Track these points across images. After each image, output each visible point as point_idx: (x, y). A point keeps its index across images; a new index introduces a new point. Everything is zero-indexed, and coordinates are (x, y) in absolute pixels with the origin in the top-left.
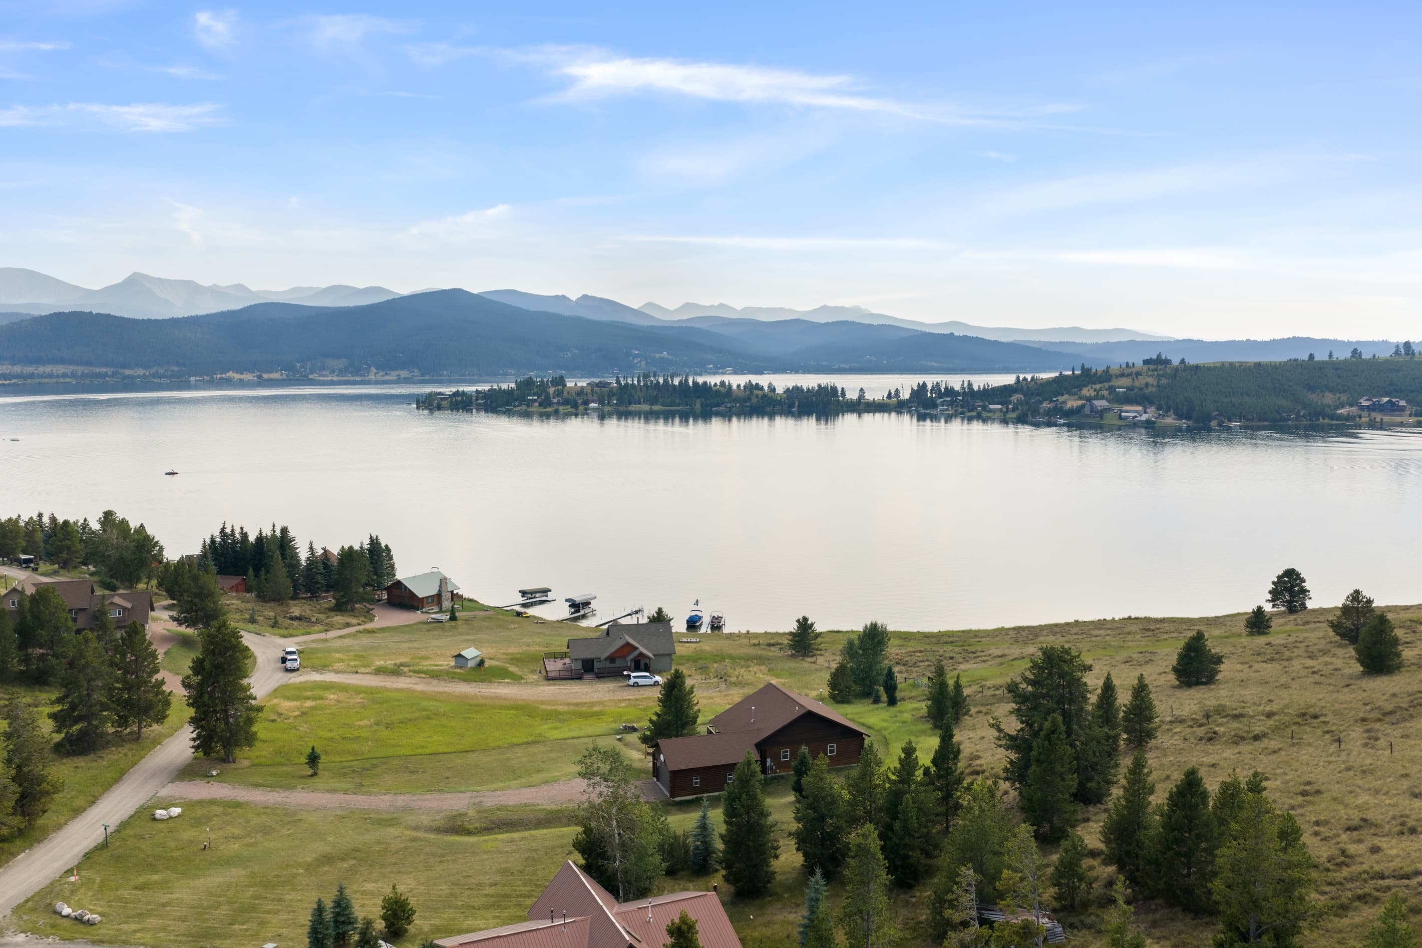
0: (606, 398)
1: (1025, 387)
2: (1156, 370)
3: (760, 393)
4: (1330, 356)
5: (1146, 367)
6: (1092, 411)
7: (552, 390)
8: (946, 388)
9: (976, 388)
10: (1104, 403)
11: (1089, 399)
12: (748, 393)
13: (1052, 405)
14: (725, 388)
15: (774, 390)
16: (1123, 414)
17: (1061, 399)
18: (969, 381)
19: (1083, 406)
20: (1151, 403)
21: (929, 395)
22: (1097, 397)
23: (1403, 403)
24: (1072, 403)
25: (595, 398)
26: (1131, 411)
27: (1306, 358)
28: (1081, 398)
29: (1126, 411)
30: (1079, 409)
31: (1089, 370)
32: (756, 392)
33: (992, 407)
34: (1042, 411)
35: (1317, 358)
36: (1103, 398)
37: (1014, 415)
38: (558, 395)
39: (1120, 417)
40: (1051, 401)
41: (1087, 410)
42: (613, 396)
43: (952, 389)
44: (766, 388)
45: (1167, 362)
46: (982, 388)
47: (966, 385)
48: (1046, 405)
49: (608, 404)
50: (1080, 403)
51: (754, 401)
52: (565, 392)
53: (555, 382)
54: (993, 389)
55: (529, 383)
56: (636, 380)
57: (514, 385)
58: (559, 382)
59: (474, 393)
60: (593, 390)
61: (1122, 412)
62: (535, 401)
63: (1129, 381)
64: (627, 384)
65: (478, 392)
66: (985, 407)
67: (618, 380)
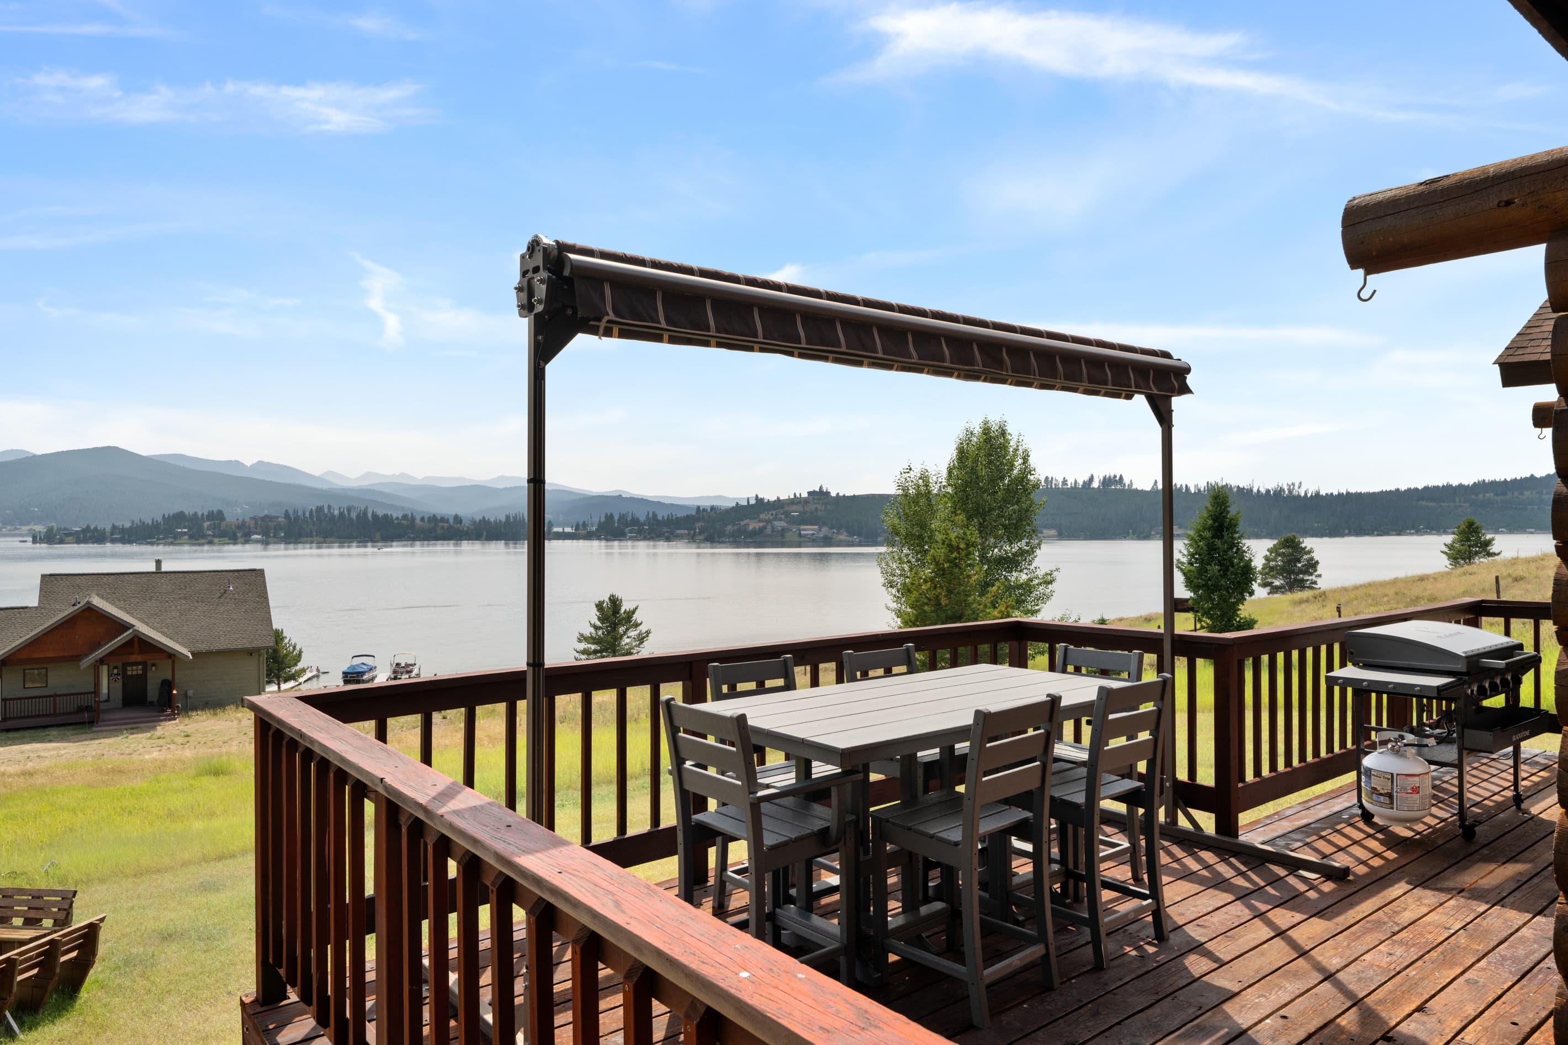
0: (272, 531)
1: (706, 517)
2: (820, 499)
3: (446, 525)
5: (811, 498)
6: (773, 531)
7: (206, 524)
8: (633, 518)
9: (660, 518)
10: (783, 524)
11: (768, 521)
12: (433, 524)
13: (736, 527)
14: (408, 520)
15: (461, 521)
16: (802, 532)
17: (742, 523)
18: (654, 512)
19: (764, 528)
20: (824, 524)
21: (616, 525)
22: (775, 519)
24: (753, 525)
25: (259, 530)
26: (808, 530)
28: (760, 521)
29: (805, 530)
30: (762, 530)
31: (762, 500)
32: (441, 524)
33: (679, 532)
34: (727, 532)
36: (781, 520)
37: (702, 537)
38: (214, 528)
39: (800, 535)
40: (734, 525)
41: (769, 531)
42: (281, 529)
43: (638, 520)
44: (451, 521)
45: (828, 493)
46: (666, 518)
47: (651, 515)
48: (729, 528)
49: (274, 536)
50: (761, 524)
51: (440, 532)
52: (223, 525)
53: (211, 516)
54: (677, 519)
55: (179, 518)
56: (307, 514)
57: (160, 519)
58: (217, 517)
59: (108, 528)
60: (256, 524)
61: (800, 530)
62: (185, 533)
63: (800, 508)
64: (297, 518)
65: (114, 527)
66: (672, 533)
67: (287, 515)
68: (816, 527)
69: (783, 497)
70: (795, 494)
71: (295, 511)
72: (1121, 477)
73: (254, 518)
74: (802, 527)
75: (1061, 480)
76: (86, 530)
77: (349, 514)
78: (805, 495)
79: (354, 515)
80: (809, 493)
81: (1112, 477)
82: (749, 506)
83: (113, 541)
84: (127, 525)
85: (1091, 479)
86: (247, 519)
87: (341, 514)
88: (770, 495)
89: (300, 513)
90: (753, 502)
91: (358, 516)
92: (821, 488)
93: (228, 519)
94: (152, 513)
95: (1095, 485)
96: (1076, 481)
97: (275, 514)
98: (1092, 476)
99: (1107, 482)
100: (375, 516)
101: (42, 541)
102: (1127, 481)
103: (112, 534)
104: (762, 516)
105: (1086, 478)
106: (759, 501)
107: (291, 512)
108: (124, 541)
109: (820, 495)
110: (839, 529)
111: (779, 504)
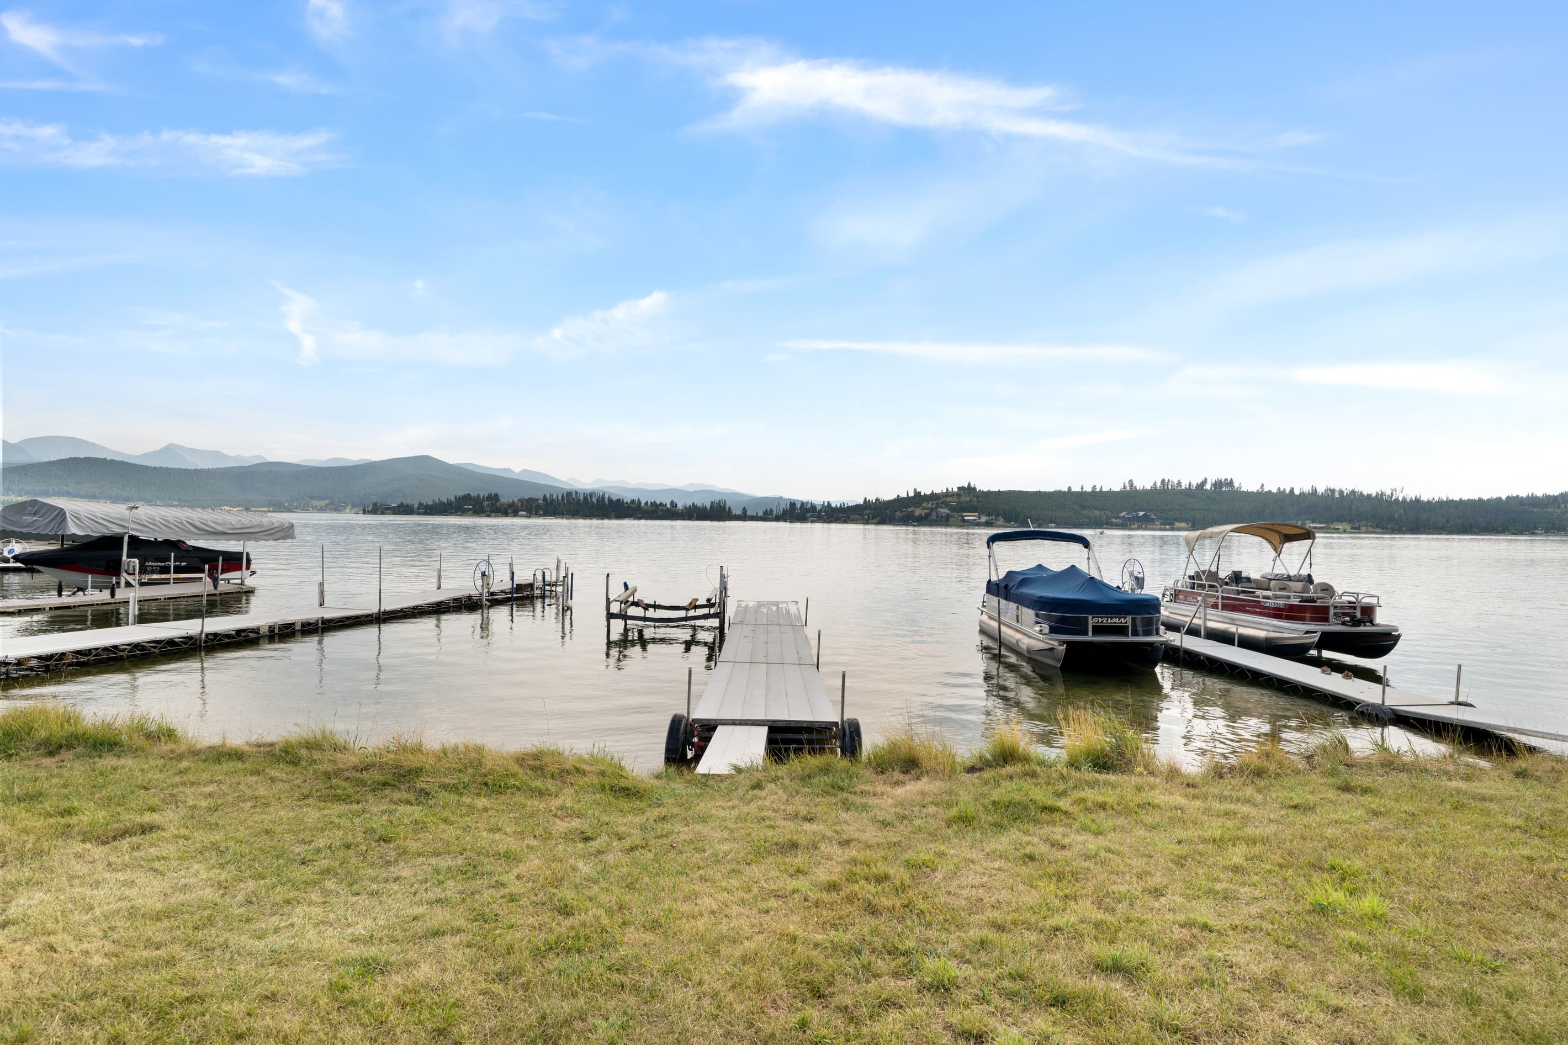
0: (534, 510)
2: (970, 493)
3: (664, 508)
4: (1082, 488)
5: (962, 492)
6: (937, 517)
7: (486, 503)
8: (812, 507)
10: (946, 511)
11: (932, 509)
16: (965, 518)
17: (910, 510)
19: (930, 513)
20: (982, 512)
22: (938, 507)
23: (1153, 516)
24: (918, 512)
25: (524, 509)
26: (969, 516)
27: (1066, 490)
28: (924, 508)
29: (966, 516)
30: (928, 515)
31: (920, 493)
33: (853, 517)
34: (897, 517)
35: (1073, 490)
36: (942, 508)
38: (492, 506)
39: (964, 520)
41: (934, 515)
43: (815, 508)
44: (668, 506)
45: (976, 488)
47: (826, 504)
49: (536, 513)
50: (927, 511)
51: (660, 513)
52: (498, 504)
53: (490, 498)
54: (848, 507)
55: (467, 498)
56: (560, 498)
57: (453, 499)
58: (494, 498)
59: (416, 506)
60: (522, 504)
61: (963, 517)
62: (470, 509)
63: (955, 499)
64: (552, 500)
65: (420, 504)
66: (848, 517)
67: (545, 497)
68: (977, 514)
69: (937, 491)
70: (947, 489)
71: (551, 495)
72: (1231, 481)
73: (521, 500)
74: (964, 514)
75: (1176, 482)
76: (401, 506)
77: (591, 498)
78: (955, 490)
79: (594, 500)
80: (959, 488)
81: (1223, 480)
82: (908, 498)
83: (419, 514)
84: (430, 503)
85: (1205, 482)
86: (516, 500)
87: (585, 498)
88: (926, 490)
89: (555, 497)
90: (911, 494)
91: (598, 500)
92: (969, 484)
93: (502, 500)
94: (448, 495)
95: (1208, 487)
96: (1190, 483)
97: (535, 497)
98: (1206, 479)
99: (1218, 484)
100: (610, 500)
101: (369, 513)
102: (1236, 485)
103: (418, 509)
104: (924, 505)
105: (1200, 481)
106: (917, 494)
107: (548, 496)
108: (425, 514)
109: (969, 490)
110: (997, 516)
111: (933, 497)
